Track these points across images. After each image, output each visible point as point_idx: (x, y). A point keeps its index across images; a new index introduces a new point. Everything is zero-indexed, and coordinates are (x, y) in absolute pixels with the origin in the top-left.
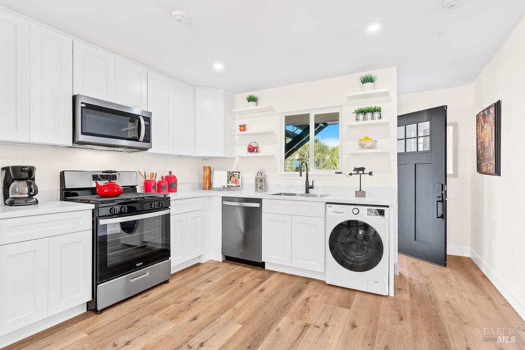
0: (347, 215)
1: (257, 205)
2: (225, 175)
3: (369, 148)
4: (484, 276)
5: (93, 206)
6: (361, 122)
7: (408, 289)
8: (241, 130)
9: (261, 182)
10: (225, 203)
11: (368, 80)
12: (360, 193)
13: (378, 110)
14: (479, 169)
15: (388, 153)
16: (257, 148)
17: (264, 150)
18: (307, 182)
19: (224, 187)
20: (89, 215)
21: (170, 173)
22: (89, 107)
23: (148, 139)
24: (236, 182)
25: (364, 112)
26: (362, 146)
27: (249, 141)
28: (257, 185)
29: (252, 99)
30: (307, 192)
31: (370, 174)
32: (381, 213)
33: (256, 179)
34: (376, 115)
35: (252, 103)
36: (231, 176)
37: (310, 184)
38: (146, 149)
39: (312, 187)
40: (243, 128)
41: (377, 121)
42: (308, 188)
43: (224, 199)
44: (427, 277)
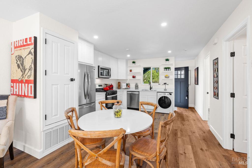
0: (162, 95)
1: (138, 93)
2: (125, 84)
3: (167, 78)
4: (196, 110)
5: (106, 93)
6: (165, 71)
7: (177, 113)
8: (130, 72)
9: (137, 87)
10: (128, 93)
11: (167, 60)
12: (165, 90)
13: (170, 68)
14: (195, 84)
15: (172, 79)
16: (135, 77)
17: (138, 77)
18: (150, 87)
19: (126, 88)
20: (105, 95)
21: (111, 84)
22: (101, 68)
23: (110, 76)
24: (129, 87)
25: (166, 68)
26: (166, 77)
27: (133, 75)
28: (136, 87)
29: (134, 62)
30: (150, 89)
31: (168, 85)
32: (171, 94)
33: (136, 86)
34: (169, 69)
35: (134, 64)
36: (127, 85)
37: (151, 87)
38: (109, 78)
39: (152, 88)
40: (131, 71)
41: (169, 71)
42: (151, 88)
43: (127, 91)
44: (182, 111)
